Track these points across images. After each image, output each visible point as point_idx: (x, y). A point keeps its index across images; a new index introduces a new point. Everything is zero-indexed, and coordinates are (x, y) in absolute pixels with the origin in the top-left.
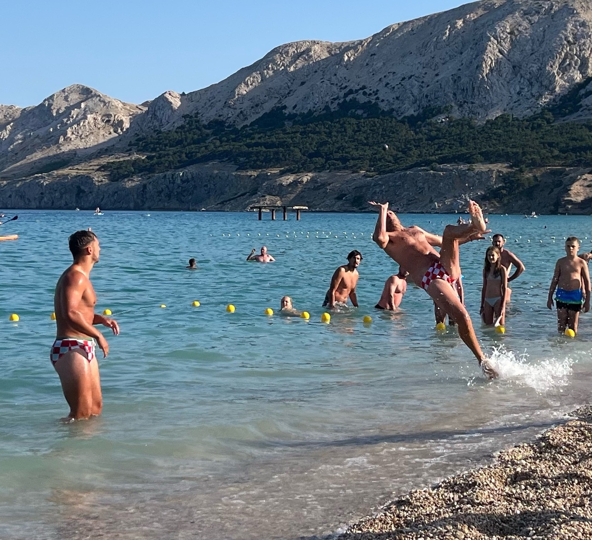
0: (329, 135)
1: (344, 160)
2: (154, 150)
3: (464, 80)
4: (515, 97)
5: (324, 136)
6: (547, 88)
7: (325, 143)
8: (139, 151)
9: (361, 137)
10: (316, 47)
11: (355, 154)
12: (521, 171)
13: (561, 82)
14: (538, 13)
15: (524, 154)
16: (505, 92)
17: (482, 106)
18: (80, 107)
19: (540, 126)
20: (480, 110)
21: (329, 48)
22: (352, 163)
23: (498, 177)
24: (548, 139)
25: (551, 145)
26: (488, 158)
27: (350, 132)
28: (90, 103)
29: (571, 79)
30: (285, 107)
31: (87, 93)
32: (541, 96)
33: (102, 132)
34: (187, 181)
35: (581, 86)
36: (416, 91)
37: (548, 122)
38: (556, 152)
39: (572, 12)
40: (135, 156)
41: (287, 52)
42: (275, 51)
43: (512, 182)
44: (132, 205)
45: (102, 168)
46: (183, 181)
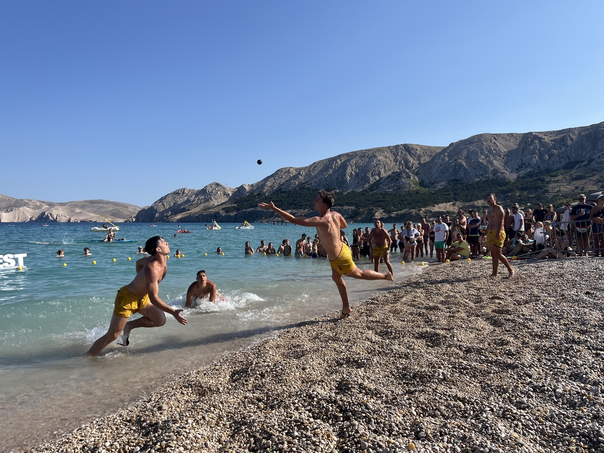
0: (296, 197)
1: (301, 206)
2: (240, 203)
3: (340, 179)
4: (357, 185)
5: (294, 198)
6: (367, 182)
7: (295, 200)
8: (234, 203)
9: (306, 198)
10: (292, 169)
11: (305, 204)
12: (359, 209)
13: (372, 179)
14: (364, 157)
15: (360, 203)
16: (353, 183)
17: (346, 188)
18: (215, 189)
19: (365, 194)
20: (345, 189)
21: (296, 169)
22: (304, 207)
23: (351, 211)
24: (368, 198)
25: (369, 200)
26: (348, 204)
27: (303, 196)
28: (219, 188)
29: (375, 179)
30: (282, 189)
31: (218, 185)
32: (365, 184)
33: (223, 197)
34: (250, 213)
35: (378, 181)
36: (324, 183)
37: (368, 192)
38: (370, 203)
39: (375, 156)
40: (234, 205)
41: (282, 171)
42: (278, 171)
43: (356, 212)
44: (232, 221)
45: (223, 209)
46: (249, 213)
